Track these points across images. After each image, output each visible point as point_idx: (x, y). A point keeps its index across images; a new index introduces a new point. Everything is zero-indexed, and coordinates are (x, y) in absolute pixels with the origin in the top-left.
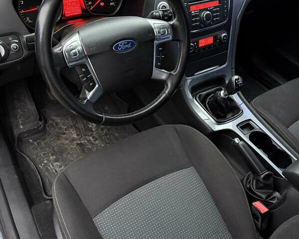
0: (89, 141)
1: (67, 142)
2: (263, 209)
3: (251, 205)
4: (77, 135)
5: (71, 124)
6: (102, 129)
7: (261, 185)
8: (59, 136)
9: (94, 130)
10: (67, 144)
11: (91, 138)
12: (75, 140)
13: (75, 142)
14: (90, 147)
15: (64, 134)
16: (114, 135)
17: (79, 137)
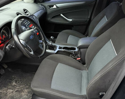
0: (18, 88)
1: (11, 94)
2: (79, 59)
3: (77, 60)
4: (12, 90)
5: (6, 89)
6: (19, 82)
7: (75, 55)
8: (6, 95)
9: (16, 85)
10: (12, 94)
11: (17, 87)
12: (13, 92)
13: (14, 92)
14: (20, 89)
15: (7, 93)
16: (24, 81)
17: (13, 90)
